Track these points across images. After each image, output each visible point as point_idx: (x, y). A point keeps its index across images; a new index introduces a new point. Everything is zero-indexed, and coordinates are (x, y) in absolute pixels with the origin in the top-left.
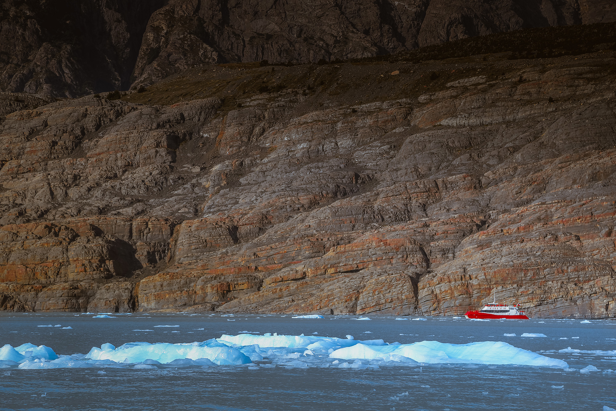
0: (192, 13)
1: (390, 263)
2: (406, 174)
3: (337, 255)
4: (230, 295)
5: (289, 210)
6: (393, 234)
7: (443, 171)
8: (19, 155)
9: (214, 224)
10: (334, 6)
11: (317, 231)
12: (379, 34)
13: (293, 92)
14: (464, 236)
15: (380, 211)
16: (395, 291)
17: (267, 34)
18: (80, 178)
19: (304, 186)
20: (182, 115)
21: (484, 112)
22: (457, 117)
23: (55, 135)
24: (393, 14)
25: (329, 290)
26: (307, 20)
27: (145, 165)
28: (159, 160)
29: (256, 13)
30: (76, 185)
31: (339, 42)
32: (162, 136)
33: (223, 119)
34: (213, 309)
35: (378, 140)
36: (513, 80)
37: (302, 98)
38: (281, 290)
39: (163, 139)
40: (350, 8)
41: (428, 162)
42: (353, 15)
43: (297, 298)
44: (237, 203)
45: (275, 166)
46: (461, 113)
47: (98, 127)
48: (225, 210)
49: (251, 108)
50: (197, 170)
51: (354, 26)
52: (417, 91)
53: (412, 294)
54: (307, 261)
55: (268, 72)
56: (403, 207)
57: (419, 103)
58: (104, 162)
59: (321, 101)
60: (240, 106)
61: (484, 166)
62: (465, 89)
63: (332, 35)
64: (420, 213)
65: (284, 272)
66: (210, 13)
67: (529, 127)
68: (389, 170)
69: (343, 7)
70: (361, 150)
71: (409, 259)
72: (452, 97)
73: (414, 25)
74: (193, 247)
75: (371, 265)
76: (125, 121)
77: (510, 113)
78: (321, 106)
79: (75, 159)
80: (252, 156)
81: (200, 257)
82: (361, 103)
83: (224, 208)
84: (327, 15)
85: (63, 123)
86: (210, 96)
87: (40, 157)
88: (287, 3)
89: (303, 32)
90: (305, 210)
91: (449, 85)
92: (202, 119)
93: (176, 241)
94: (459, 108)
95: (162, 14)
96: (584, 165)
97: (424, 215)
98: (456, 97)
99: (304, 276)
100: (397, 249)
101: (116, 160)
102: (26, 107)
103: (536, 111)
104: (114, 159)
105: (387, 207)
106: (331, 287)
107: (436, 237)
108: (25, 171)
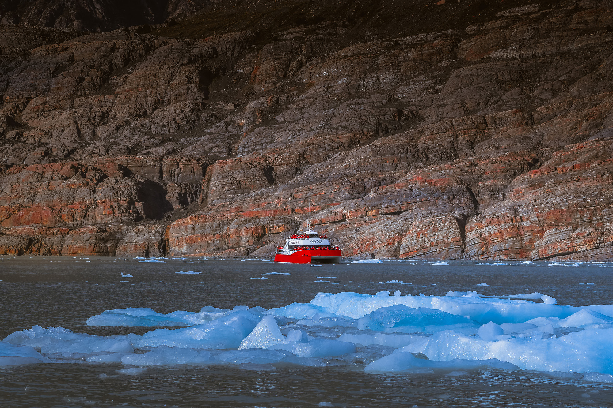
1: (436, 204)
2: (453, 110)
3: (378, 197)
4: (265, 239)
5: (327, 149)
6: (438, 173)
7: (492, 107)
8: (44, 92)
9: (248, 164)
11: (357, 171)
13: (332, 24)
14: (515, 175)
15: (424, 149)
16: (440, 234)
18: (108, 116)
19: (343, 124)
20: (215, 49)
21: (536, 43)
22: (507, 49)
23: (82, 71)
25: (370, 233)
27: (176, 102)
28: (191, 97)
30: (104, 124)
32: (194, 72)
33: (258, 53)
34: (248, 254)
35: (423, 74)
36: (569, 8)
37: (341, 31)
39: (195, 74)
41: (476, 97)
44: (273, 141)
45: (313, 103)
46: (512, 45)
47: (127, 62)
48: (260, 149)
49: (288, 42)
50: (231, 107)
52: (465, 22)
53: (459, 237)
54: (347, 203)
55: (306, 3)
56: (449, 145)
57: (467, 34)
58: (133, 99)
59: (361, 34)
60: (276, 39)
61: (537, 100)
62: (516, 19)
64: (468, 151)
65: (323, 215)
67: (586, 58)
68: (434, 106)
70: (404, 85)
71: (455, 200)
72: (502, 27)
74: (226, 188)
75: (415, 207)
76: (155, 55)
77: (565, 44)
78: (361, 39)
79: (103, 96)
80: (288, 92)
81: (234, 199)
82: (404, 35)
83: (259, 147)
85: (90, 58)
86: (245, 29)
87: (67, 94)
90: (344, 149)
91: (499, 14)
92: (236, 53)
93: (209, 182)
94: (510, 39)
97: (472, 153)
98: (506, 27)
99: (344, 218)
100: (443, 189)
101: (146, 97)
102: (52, 41)
103: (593, 41)
104: (143, 96)
105: (432, 145)
106: (372, 230)
107: (484, 177)
108: (51, 108)
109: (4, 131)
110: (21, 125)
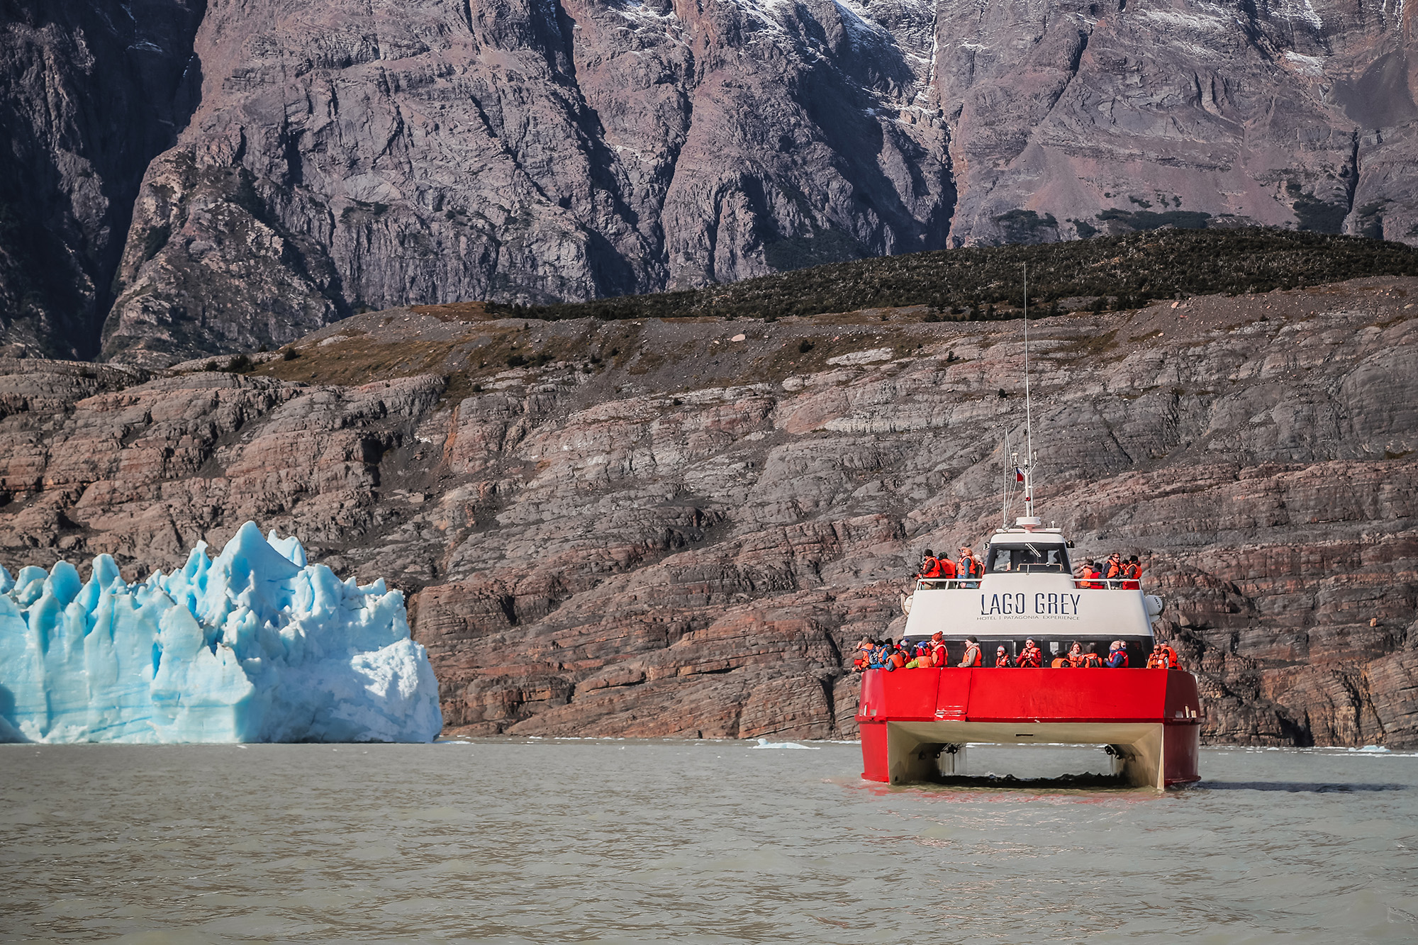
0: (230, 161)
1: (781, 658)
2: (779, 511)
3: (695, 647)
4: (522, 709)
5: (595, 570)
6: (780, 611)
7: (840, 509)
8: (109, 472)
9: (477, 593)
10: (503, 153)
11: (650, 606)
12: (589, 207)
13: (566, 367)
14: (891, 615)
15: (747, 573)
16: (798, 704)
17: (377, 203)
18: (222, 513)
19: (615, 531)
20: (381, 404)
21: (895, 410)
22: (851, 417)
23: (168, 439)
24: (612, 168)
25: (692, 702)
26: (453, 179)
27: (329, 490)
28: (352, 482)
29: (353, 164)
30: (217, 525)
31: (514, 221)
32: (354, 441)
33: (452, 412)
34: (501, 732)
35: (722, 452)
36: (938, 357)
37: (582, 378)
38: (611, 701)
39: (357, 446)
40: (532, 157)
41: (814, 492)
42: (539, 170)
43: (639, 713)
44: (502, 557)
45: (553, 495)
46: (859, 411)
47: (239, 423)
48: (484, 569)
49: (499, 394)
50: (418, 498)
51: (541, 190)
52: (780, 371)
53: (825, 708)
54: (647, 655)
55: (518, 331)
56: (783, 567)
57: (785, 391)
58: (258, 486)
59: (616, 384)
60: (478, 389)
61: (906, 500)
62: (860, 370)
63: (501, 208)
64: (811, 577)
65: (608, 673)
66: (266, 160)
67: (972, 438)
68: (749, 504)
69: (520, 154)
70: (695, 469)
71: (809, 652)
72: (839, 383)
73: (654, 190)
74: (444, 631)
75: (750, 662)
76: (285, 414)
77: (939, 414)
78: (618, 393)
79: (208, 480)
80: (510, 476)
81: (458, 647)
82: (687, 390)
83: (481, 565)
84: (491, 169)
85: (179, 417)
86: (423, 370)
87: (147, 476)
88: (413, 145)
89: (446, 201)
90: (621, 570)
91: (831, 361)
92: (416, 410)
94: (855, 403)
95: (171, 162)
96: (1067, 505)
97: (818, 580)
98: (845, 383)
99: (643, 678)
100: (791, 636)
101: (280, 481)
102: (103, 387)
103: (980, 412)
104: (275, 480)
105: (758, 567)
106: (693, 697)
107: (848, 617)
108: (124, 498)
109: (56, 536)
110: (78, 526)
